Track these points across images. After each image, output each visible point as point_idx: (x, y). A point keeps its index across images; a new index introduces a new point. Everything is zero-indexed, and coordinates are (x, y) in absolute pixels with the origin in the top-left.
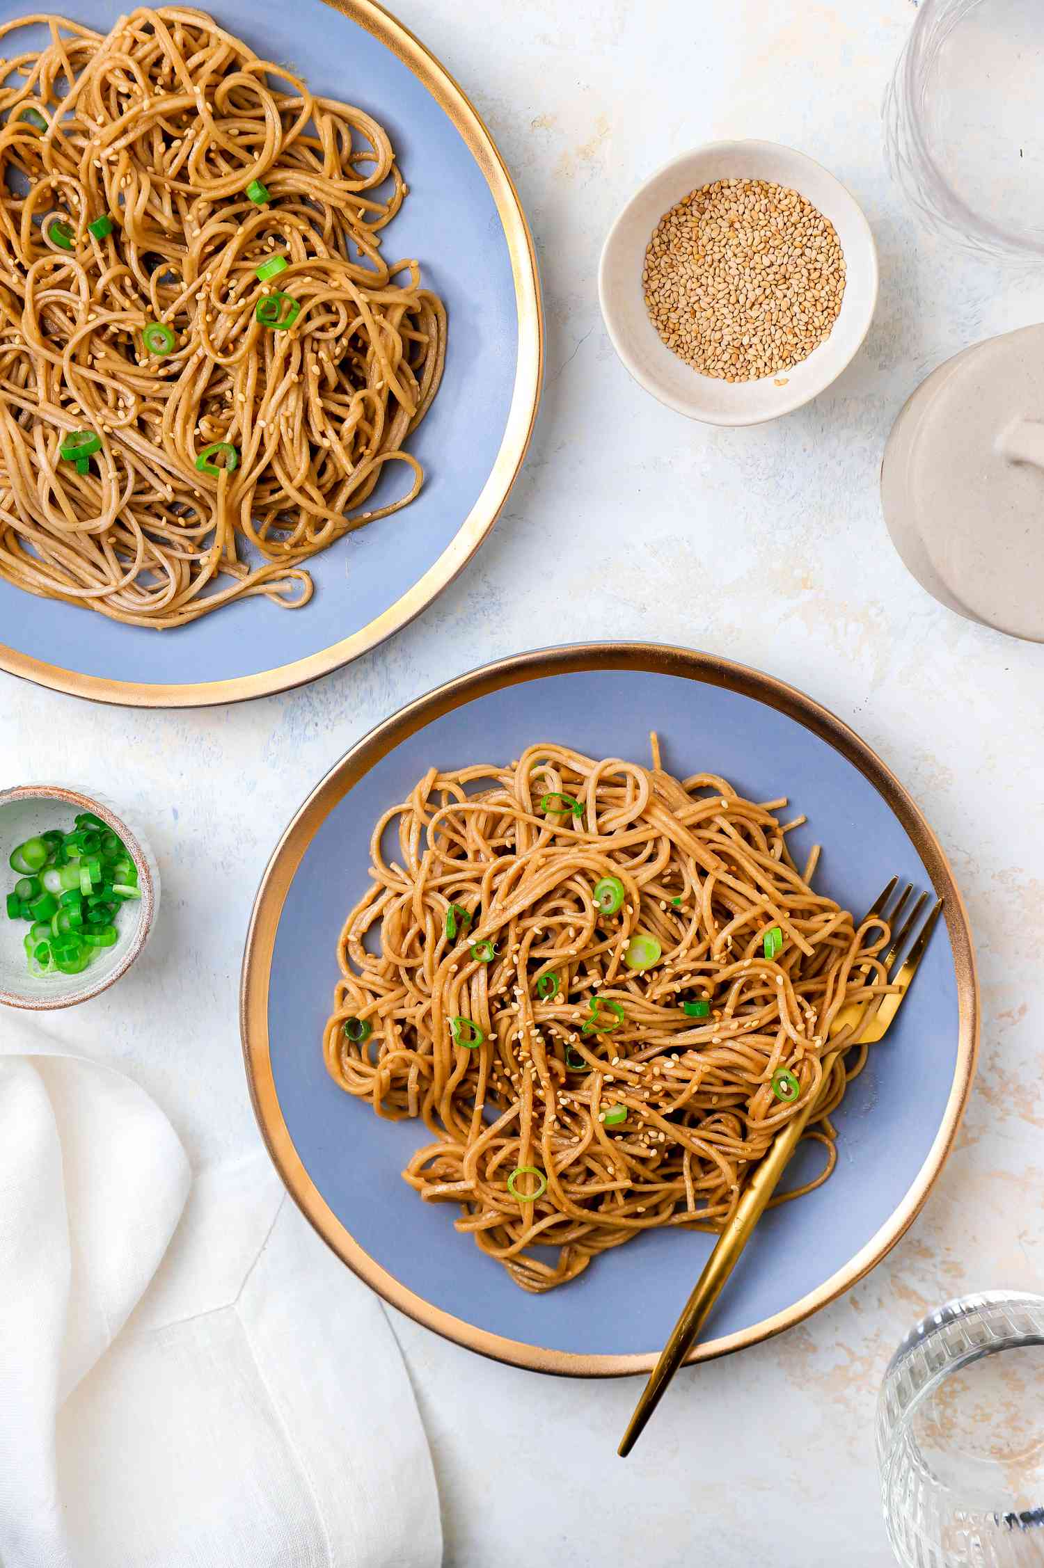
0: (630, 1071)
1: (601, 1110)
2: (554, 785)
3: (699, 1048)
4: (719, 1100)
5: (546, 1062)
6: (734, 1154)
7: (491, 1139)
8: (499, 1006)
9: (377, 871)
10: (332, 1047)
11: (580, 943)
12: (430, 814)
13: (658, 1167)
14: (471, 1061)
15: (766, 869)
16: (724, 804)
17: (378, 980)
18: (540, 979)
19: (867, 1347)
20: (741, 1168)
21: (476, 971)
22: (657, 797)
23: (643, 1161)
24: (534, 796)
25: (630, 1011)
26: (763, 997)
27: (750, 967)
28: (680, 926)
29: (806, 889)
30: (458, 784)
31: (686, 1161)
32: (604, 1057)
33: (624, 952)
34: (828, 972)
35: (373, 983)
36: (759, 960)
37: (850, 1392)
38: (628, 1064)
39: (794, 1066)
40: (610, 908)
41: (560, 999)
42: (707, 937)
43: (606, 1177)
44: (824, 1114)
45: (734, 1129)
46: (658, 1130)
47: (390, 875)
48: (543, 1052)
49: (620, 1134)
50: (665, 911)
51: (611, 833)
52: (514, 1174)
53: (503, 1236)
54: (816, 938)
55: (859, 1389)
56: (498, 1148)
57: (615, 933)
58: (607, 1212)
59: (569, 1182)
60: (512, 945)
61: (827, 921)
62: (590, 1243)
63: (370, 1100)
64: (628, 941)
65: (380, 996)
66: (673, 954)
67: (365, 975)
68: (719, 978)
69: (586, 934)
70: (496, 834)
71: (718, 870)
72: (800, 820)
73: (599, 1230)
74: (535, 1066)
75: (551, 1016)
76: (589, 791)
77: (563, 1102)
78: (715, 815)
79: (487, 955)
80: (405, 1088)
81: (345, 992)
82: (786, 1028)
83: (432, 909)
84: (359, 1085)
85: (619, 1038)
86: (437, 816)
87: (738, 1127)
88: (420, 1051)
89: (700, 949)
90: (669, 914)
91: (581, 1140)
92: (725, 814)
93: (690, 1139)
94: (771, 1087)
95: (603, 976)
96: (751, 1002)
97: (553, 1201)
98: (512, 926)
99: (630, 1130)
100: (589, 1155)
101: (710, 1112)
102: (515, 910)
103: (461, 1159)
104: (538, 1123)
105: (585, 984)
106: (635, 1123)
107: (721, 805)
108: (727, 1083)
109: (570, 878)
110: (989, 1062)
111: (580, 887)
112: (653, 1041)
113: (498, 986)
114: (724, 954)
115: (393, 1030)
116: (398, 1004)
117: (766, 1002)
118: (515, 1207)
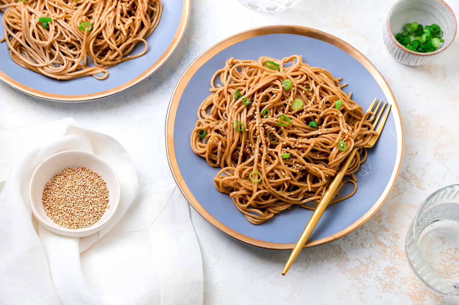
0: (291, 141)
1: (281, 154)
5: (264, 137)
7: (244, 166)
8: (250, 120)
9: (213, 89)
10: (194, 139)
11: (277, 98)
12: (231, 68)
14: (239, 140)
18: (264, 111)
19: (366, 261)
21: (243, 109)
25: (292, 121)
26: (335, 124)
27: (331, 111)
31: (308, 177)
32: (283, 136)
33: (291, 103)
35: (209, 120)
36: (334, 110)
37: (361, 276)
38: (291, 139)
39: (345, 142)
40: (287, 88)
41: (270, 117)
42: (317, 103)
43: (282, 177)
44: (352, 173)
47: (216, 89)
48: (264, 133)
49: (287, 164)
50: (304, 94)
52: (252, 173)
55: (364, 275)
56: (245, 169)
57: (288, 98)
59: (269, 178)
60: (255, 100)
62: (275, 209)
63: (205, 155)
64: (292, 98)
65: (210, 123)
66: (306, 106)
67: (207, 118)
68: (321, 115)
69: (279, 96)
71: (321, 83)
72: (346, 84)
74: (261, 137)
75: (267, 122)
77: (269, 151)
79: (248, 102)
80: (216, 152)
81: (199, 123)
82: (342, 129)
83: (230, 93)
84: (201, 150)
85: (289, 131)
86: (233, 67)
89: (315, 106)
90: (305, 96)
93: (311, 167)
94: (337, 146)
97: (264, 185)
98: (256, 94)
100: (275, 168)
102: (257, 88)
104: (260, 160)
108: (322, 148)
109: (274, 81)
110: (406, 169)
111: (278, 83)
112: (299, 134)
113: (250, 113)
114: (323, 106)
116: (216, 124)
117: (336, 126)
118: (251, 187)
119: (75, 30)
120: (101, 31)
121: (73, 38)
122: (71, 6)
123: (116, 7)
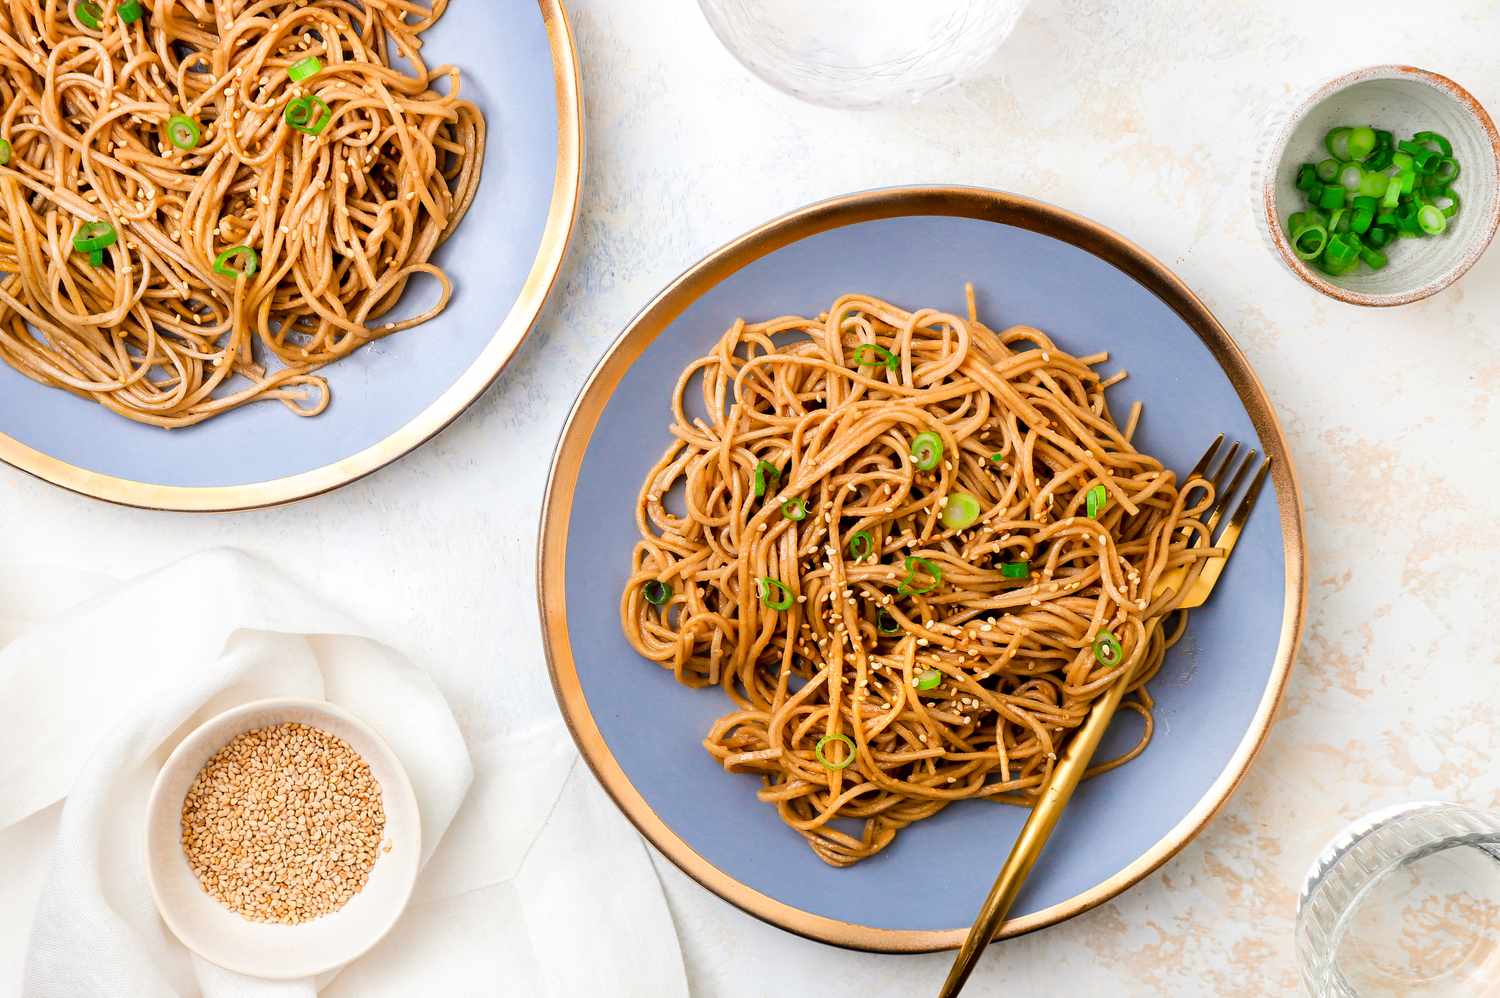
0: (945, 635)
1: (914, 675)
2: (867, 338)
3: (1018, 611)
4: (1036, 666)
5: (858, 624)
6: (1051, 722)
7: (798, 706)
8: (809, 567)
9: (680, 429)
10: (632, 611)
11: (896, 499)
12: (737, 368)
13: (971, 736)
14: (778, 624)
15: (1087, 425)
16: (1046, 357)
17: (681, 541)
18: (853, 538)
19: (1178, 926)
20: (1057, 737)
21: (785, 531)
22: (975, 348)
23: (955, 728)
24: (845, 349)
25: (947, 572)
26: (1083, 558)
27: (1071, 526)
28: (999, 484)
29: (1129, 447)
30: (766, 335)
31: (999, 730)
32: (918, 620)
33: (941, 510)
34: (1150, 533)
35: (675, 545)
36: (1081, 519)
37: (1160, 972)
38: (943, 627)
39: (1116, 630)
40: (928, 464)
41: (874, 559)
42: (1028, 495)
43: (918, 745)
44: (1140, 684)
45: (1050, 698)
46: (973, 696)
47: (693, 431)
48: (856, 614)
49: (932, 700)
50: (983, 468)
51: (927, 387)
52: (823, 741)
53: (807, 808)
54: (1141, 497)
55: (1170, 969)
56: (804, 716)
57: (931, 490)
58: (917, 783)
59: (878, 750)
60: (824, 503)
61: (1150, 481)
62: (898, 816)
63: (670, 666)
64: (947, 498)
65: (682, 558)
66: (991, 513)
67: (666, 536)
68: (1039, 538)
69: (903, 491)
70: (804, 389)
71: (1039, 426)
72: (1121, 375)
73: (907, 801)
74: (848, 627)
75: (865, 577)
76: (904, 343)
77: (876, 666)
78: (1035, 369)
79: (799, 513)
80: (707, 654)
81: (644, 553)
82: (1109, 590)
83: (738, 466)
84: (660, 650)
85: (935, 600)
86: (745, 369)
87: (1053, 694)
88: (724, 615)
89: (1019, 508)
90: (987, 472)
91: (892, 707)
92: (1047, 368)
93: (1005, 706)
94: (1092, 650)
95: (918, 536)
96: (1070, 564)
97: (863, 770)
98: (825, 483)
99: (942, 696)
100: (898, 722)
101: (1024, 679)
102: (829, 466)
103: (764, 726)
104: (848, 688)
105: (899, 544)
106: (949, 689)
107: (1041, 358)
108: (1045, 648)
109: (886, 433)
111: (897, 443)
112: (969, 604)
113: (809, 546)
114: (1045, 513)
115: (695, 593)
116: (701, 565)
117: (1086, 564)
118: (823, 776)
119: (195, 262)
120: (290, 272)
121: (195, 283)
122: (170, 159)
123: (328, 177)
